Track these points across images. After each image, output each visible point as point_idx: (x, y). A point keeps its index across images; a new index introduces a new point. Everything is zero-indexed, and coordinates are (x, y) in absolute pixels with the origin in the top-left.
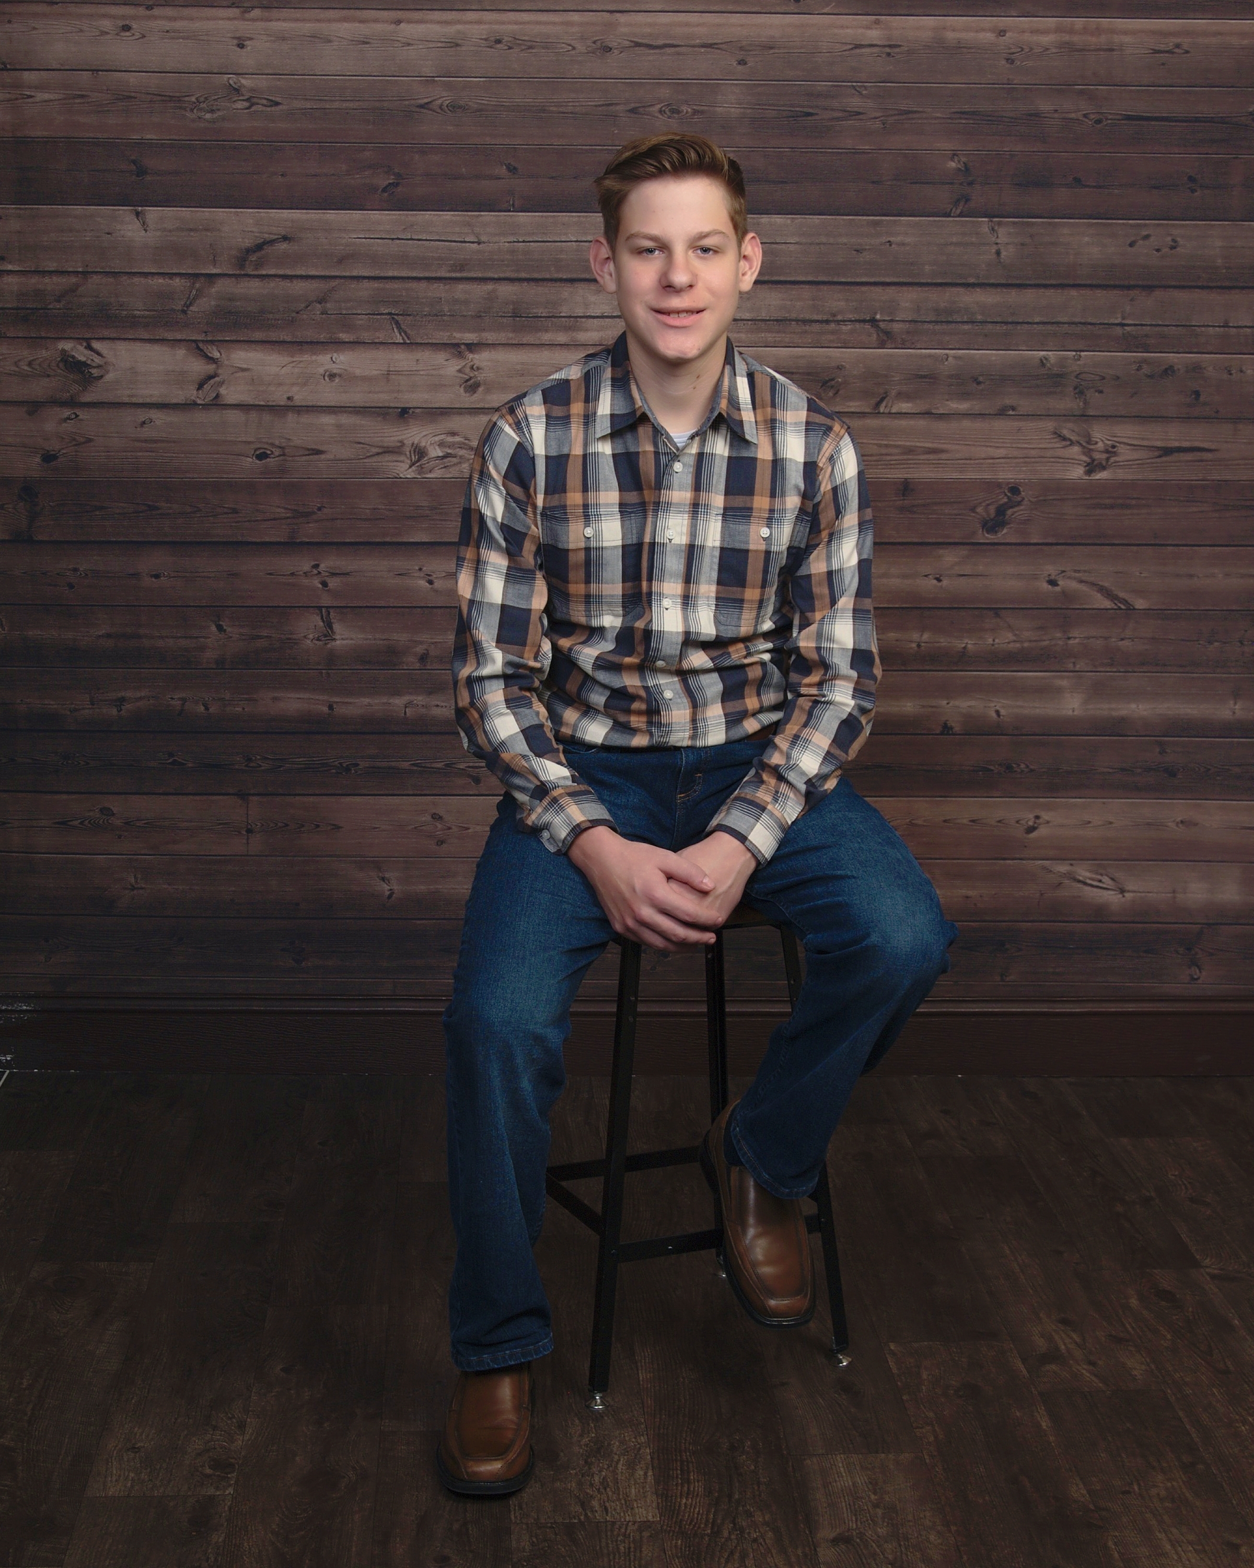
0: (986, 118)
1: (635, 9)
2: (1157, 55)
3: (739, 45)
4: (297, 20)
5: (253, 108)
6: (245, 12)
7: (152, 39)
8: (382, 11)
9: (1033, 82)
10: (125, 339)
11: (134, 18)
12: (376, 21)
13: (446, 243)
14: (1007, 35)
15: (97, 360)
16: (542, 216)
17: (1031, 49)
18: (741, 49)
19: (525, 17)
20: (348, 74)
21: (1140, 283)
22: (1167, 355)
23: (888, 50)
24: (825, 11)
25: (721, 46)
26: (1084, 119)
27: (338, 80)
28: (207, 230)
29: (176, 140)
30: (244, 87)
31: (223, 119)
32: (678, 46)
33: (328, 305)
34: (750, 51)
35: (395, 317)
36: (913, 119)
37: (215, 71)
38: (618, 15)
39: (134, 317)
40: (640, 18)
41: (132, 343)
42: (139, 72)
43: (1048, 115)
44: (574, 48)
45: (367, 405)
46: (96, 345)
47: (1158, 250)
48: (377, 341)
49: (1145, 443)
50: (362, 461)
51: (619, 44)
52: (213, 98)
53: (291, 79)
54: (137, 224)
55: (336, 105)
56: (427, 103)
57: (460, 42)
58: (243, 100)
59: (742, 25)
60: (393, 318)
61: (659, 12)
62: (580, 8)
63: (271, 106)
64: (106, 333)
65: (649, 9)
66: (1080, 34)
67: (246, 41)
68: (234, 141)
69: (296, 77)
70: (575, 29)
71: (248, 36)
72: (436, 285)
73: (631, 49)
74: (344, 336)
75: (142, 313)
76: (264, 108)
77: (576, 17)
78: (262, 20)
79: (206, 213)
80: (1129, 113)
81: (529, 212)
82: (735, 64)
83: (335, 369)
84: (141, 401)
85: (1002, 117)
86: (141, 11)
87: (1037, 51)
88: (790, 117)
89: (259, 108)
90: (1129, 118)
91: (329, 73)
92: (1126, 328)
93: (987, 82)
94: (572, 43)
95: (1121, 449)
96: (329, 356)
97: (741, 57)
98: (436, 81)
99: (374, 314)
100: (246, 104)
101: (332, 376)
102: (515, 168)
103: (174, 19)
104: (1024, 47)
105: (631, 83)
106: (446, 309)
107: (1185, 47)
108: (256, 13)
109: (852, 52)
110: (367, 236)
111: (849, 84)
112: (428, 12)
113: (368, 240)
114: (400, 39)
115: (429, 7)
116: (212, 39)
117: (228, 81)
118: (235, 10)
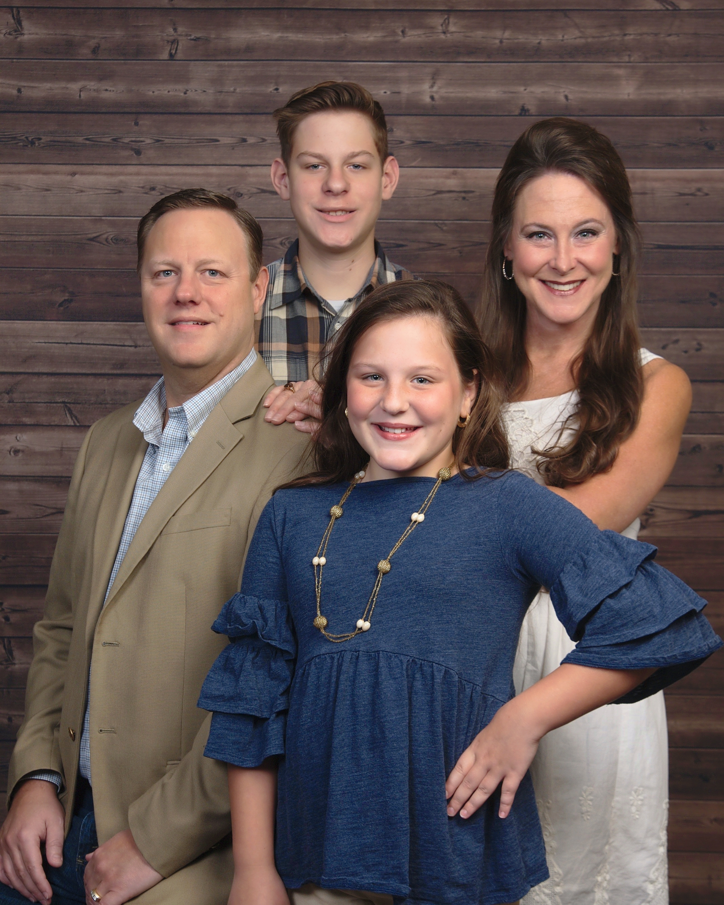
1: (262, 163)
2: (682, 197)
8: (61, 166)
12: (56, 173)
13: (110, 347)
19: (174, 170)
20: (33, 214)
22: (695, 436)
24: (413, 164)
27: (26, 219)
33: (15, 395)
35: (68, 405)
38: (248, 168)
40: (265, 170)
45: (44, 475)
47: (686, 352)
48: (53, 424)
49: (678, 507)
50: (38, 519)
51: (249, 190)
55: (23, 238)
56: (96, 237)
57: (122, 189)
60: (66, 406)
62: (218, 163)
70: (213, 179)
72: (100, 380)
73: (258, 195)
74: (27, 420)
77: (214, 170)
80: (660, 243)
83: (19, 446)
90: (659, 247)
91: (19, 214)
95: (658, 512)
96: (14, 436)
98: (103, 220)
99: (51, 403)
101: (16, 452)
106: (109, 399)
107: (706, 191)
109: (435, 197)
110: (46, 341)
111: (432, 222)
112: (97, 166)
113: (47, 344)
114: (74, 187)
115: (98, 162)
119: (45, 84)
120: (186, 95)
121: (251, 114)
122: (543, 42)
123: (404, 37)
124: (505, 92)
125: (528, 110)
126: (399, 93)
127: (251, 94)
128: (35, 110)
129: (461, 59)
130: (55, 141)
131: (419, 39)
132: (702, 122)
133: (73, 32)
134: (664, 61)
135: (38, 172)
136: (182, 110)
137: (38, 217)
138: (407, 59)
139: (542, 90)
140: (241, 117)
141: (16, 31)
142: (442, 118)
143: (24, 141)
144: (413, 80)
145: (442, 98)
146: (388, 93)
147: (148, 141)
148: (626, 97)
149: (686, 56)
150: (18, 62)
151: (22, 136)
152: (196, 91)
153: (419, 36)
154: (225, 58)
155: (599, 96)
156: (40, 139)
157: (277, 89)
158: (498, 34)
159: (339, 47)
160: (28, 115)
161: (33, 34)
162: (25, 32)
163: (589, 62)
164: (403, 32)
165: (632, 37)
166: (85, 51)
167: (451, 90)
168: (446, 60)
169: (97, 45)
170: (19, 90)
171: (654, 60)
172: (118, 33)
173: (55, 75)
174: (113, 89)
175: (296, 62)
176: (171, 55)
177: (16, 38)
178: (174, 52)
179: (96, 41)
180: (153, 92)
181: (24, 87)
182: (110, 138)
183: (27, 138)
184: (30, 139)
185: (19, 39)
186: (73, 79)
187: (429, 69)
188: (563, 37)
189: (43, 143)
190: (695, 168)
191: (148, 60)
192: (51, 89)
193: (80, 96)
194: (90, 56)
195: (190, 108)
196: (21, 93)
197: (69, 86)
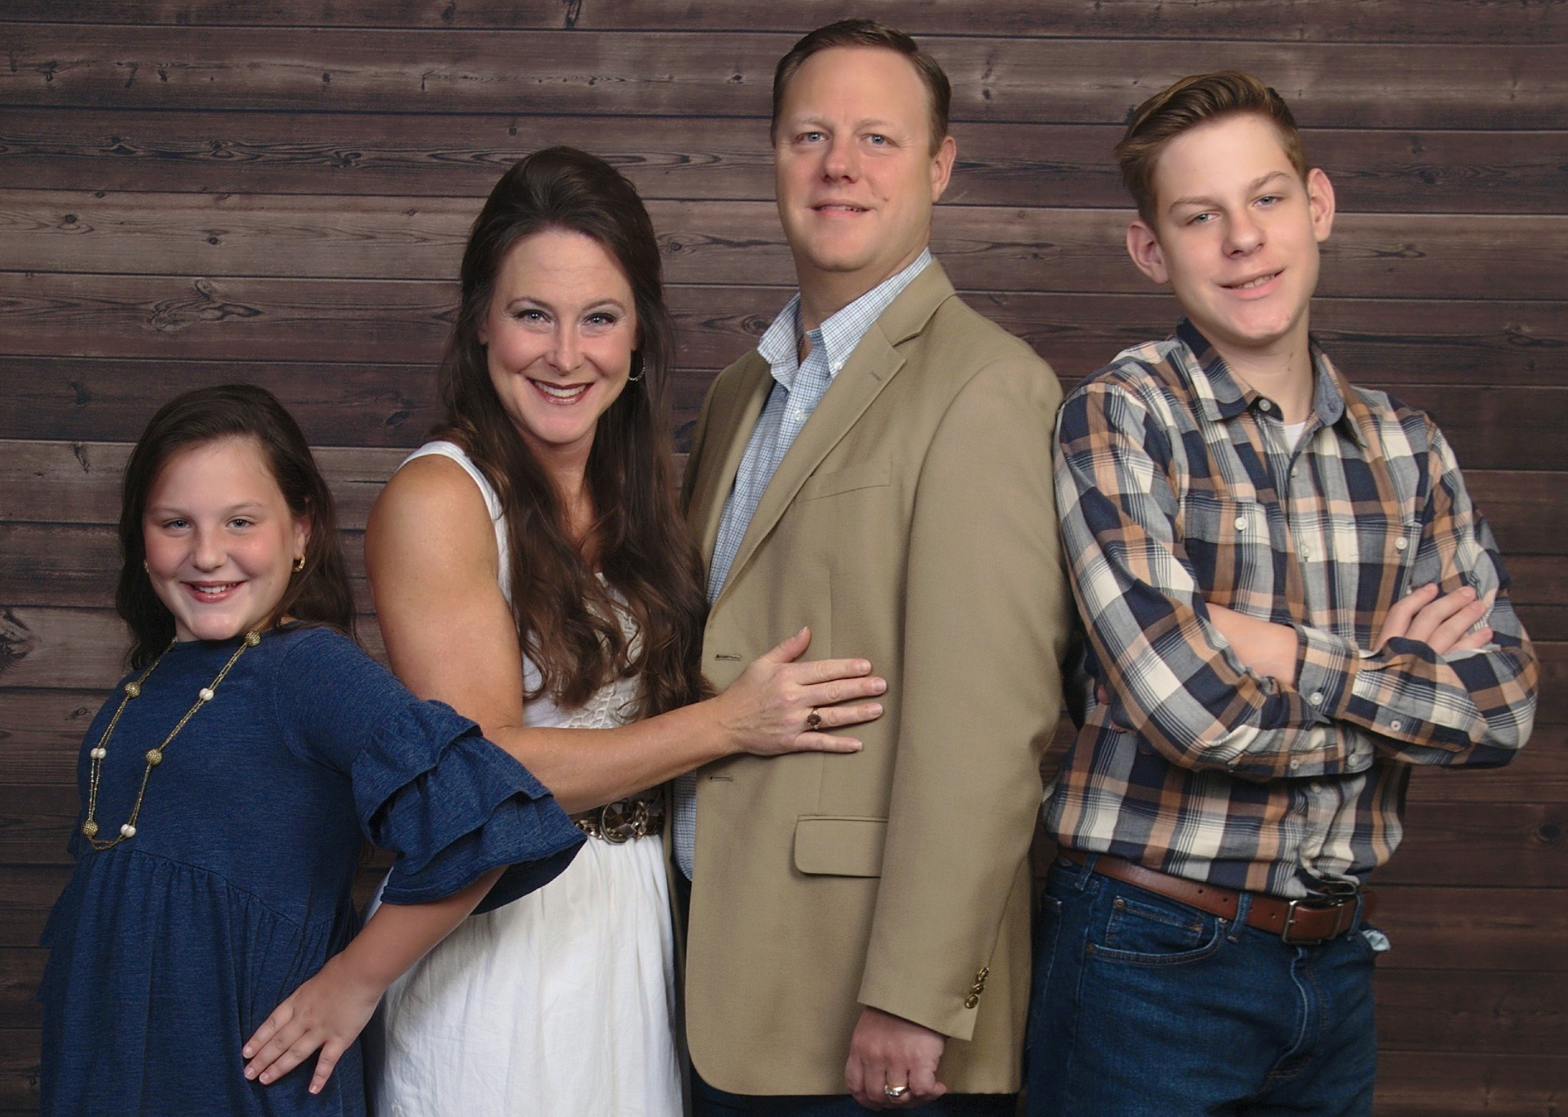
1: (713, 197)
2: (1383, 259)
4: (284, 209)
5: (226, 319)
6: (220, 199)
7: (102, 232)
8: (392, 199)
10: (55, 607)
11: (80, 206)
12: (384, 210)
15: (20, 634)
20: (348, 276)
23: (1035, 250)
24: (956, 200)
27: (335, 283)
29: (129, 358)
30: (214, 291)
31: (188, 331)
36: (1067, 337)
37: (180, 272)
38: (691, 204)
39: (69, 579)
40: (718, 208)
41: (65, 612)
42: (84, 273)
46: (19, 614)
51: (692, 240)
52: (177, 305)
53: (275, 281)
54: (76, 463)
55: (331, 314)
56: (445, 313)
58: (215, 309)
61: (742, 200)
63: (249, 316)
64: (33, 599)
65: (730, 197)
67: (219, 234)
68: (201, 359)
69: (281, 279)
71: (223, 228)
73: (707, 247)
75: (79, 574)
76: (240, 319)
78: (240, 209)
84: (74, 685)
86: (90, 198)
89: (235, 318)
90: (1346, 338)
100: (218, 313)
103: (132, 208)
105: (705, 289)
107: (1420, 248)
108: (234, 200)
109: (989, 252)
110: (367, 479)
111: (985, 293)
112: (450, 199)
113: (368, 484)
114: (413, 232)
115: (452, 193)
116: (178, 232)
117: (196, 285)
118: (206, 196)
119: (367, 67)
120: (593, 86)
121: (697, 117)
124: (1102, 87)
127: (697, 85)
128: (351, 109)
129: (1034, 33)
130: (381, 159)
132: (1415, 139)
134: (1356, 39)
135: (355, 208)
136: (586, 110)
137: (355, 281)
138: (948, 32)
140: (681, 122)
142: (1002, 127)
143: (333, 158)
144: (956, 65)
145: (1003, 94)
148: (1296, 97)
149: (1392, 32)
150: (325, 32)
151: (332, 150)
152: (609, 79)
154: (656, 28)
156: (359, 155)
157: (738, 78)
160: (341, 117)
163: (1237, 40)
166: (432, 15)
167: (1017, 83)
168: (1009, 34)
169: (451, 5)
170: (326, 78)
171: (1340, 39)
173: (383, 52)
174: (476, 75)
176: (569, 21)
178: (573, 16)
180: (540, 81)
181: (333, 71)
182: (472, 154)
183: (337, 153)
184: (343, 155)
186: (413, 59)
187: (982, 48)
189: (363, 162)
190: (1406, 213)
191: (533, 29)
192: (376, 75)
193: (423, 87)
194: (440, 23)
195: (599, 108)
196: (329, 81)
197: (406, 70)
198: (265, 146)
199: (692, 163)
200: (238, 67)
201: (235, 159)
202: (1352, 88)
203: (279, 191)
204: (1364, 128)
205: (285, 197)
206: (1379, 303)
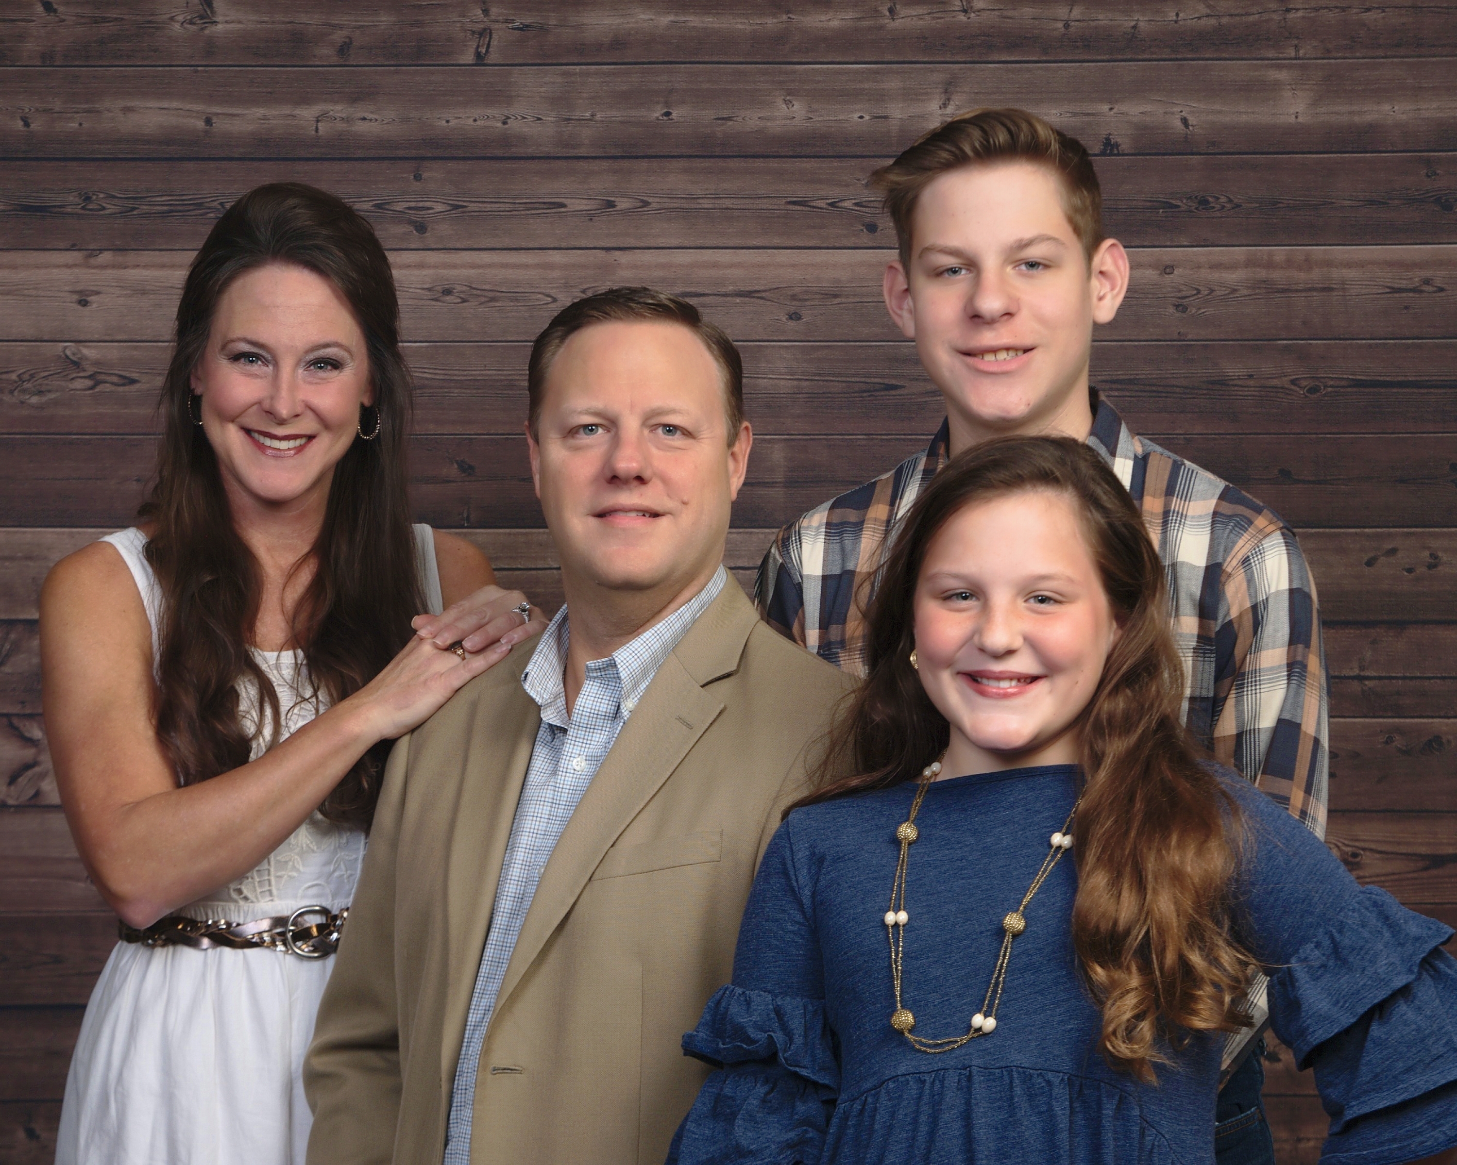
0: (1148, 388)
1: (642, 245)
2: (1397, 295)
3: (790, 293)
4: (163, 266)
5: (99, 388)
6: (90, 256)
9: (1217, 337)
14: (1175, 272)
16: (510, 534)
17: (1212, 291)
18: (794, 297)
19: (486, 257)
21: (1385, 617)
22: (1431, 720)
25: (763, 294)
26: (1293, 387)
28: (29, 558)
30: (87, 359)
31: (56, 403)
32: (704, 295)
34: (806, 300)
37: (46, 338)
38: (617, 253)
40: (648, 257)
43: (1239, 383)
44: (555, 300)
47: (1410, 571)
49: (1403, 849)
52: (42, 374)
53: (153, 346)
58: (85, 377)
59: (793, 266)
62: (563, 245)
63: (124, 385)
65: (661, 245)
66: (1282, 268)
67: (87, 296)
68: (70, 434)
69: (160, 344)
70: (556, 274)
71: (94, 289)
76: (114, 388)
77: (556, 257)
78: (113, 267)
79: (28, 535)
80: (1359, 377)
81: (490, 527)
82: (784, 319)
85: (1174, 386)
87: (1219, 293)
88: (865, 391)
89: (108, 387)
90: (1359, 384)
92: (1367, 683)
93: (1149, 338)
94: (553, 292)
95: (1367, 858)
97: (792, 309)
100: (89, 383)
102: (471, 467)
104: (1200, 288)
107: (1438, 283)
108: (106, 257)
116: (43, 294)
117: (64, 351)
118: (75, 254)
119: (254, 110)
120: (507, 126)
121: (623, 157)
122: (1141, 24)
123: (893, 19)
124: (1075, 114)
125: (1117, 145)
126: (886, 117)
127: (622, 122)
128: (237, 155)
129: (996, 57)
131: (921, 22)
132: (1428, 162)
133: (304, 18)
134: (1358, 54)
136: (499, 152)
138: (901, 59)
139: (1142, 109)
140: (605, 164)
141: (202, 17)
144: (910, 95)
146: (867, 118)
147: (439, 208)
148: (1292, 119)
149: (1398, 45)
150: (206, 72)
151: (214, 201)
152: (524, 118)
153: (920, 17)
154: (576, 61)
155: (1244, 118)
157: (668, 114)
158: (1062, 12)
159: (779, 39)
160: (225, 164)
161: (233, 22)
162: (219, 19)
163: (1226, 59)
164: (891, 10)
165: (1300, 14)
166: (326, 52)
168: (969, 59)
169: (347, 40)
170: (208, 122)
171: (1341, 55)
172: (384, 19)
173: (271, 93)
174: (376, 116)
175: (701, 66)
176: (478, 55)
177: (202, 29)
178: (483, 50)
179: (345, 33)
180: (448, 122)
181: (218, 114)
182: (371, 204)
185: (207, 32)
186: (305, 100)
187: (939, 75)
188: (1177, 15)
190: (1421, 244)
191: (438, 65)
192: (265, 118)
193: (317, 130)
194: (334, 60)
195: (514, 150)
196: (211, 125)
197: (297, 112)
198: (141, 198)
199: (618, 208)
200: (109, 110)
201: (107, 212)
202: (1355, 108)
203: (157, 247)
204: (1372, 152)
205: (163, 253)
206: (1395, 344)
